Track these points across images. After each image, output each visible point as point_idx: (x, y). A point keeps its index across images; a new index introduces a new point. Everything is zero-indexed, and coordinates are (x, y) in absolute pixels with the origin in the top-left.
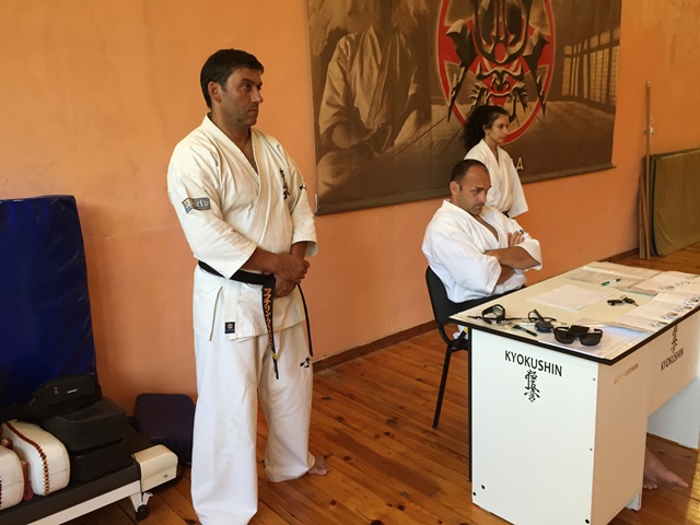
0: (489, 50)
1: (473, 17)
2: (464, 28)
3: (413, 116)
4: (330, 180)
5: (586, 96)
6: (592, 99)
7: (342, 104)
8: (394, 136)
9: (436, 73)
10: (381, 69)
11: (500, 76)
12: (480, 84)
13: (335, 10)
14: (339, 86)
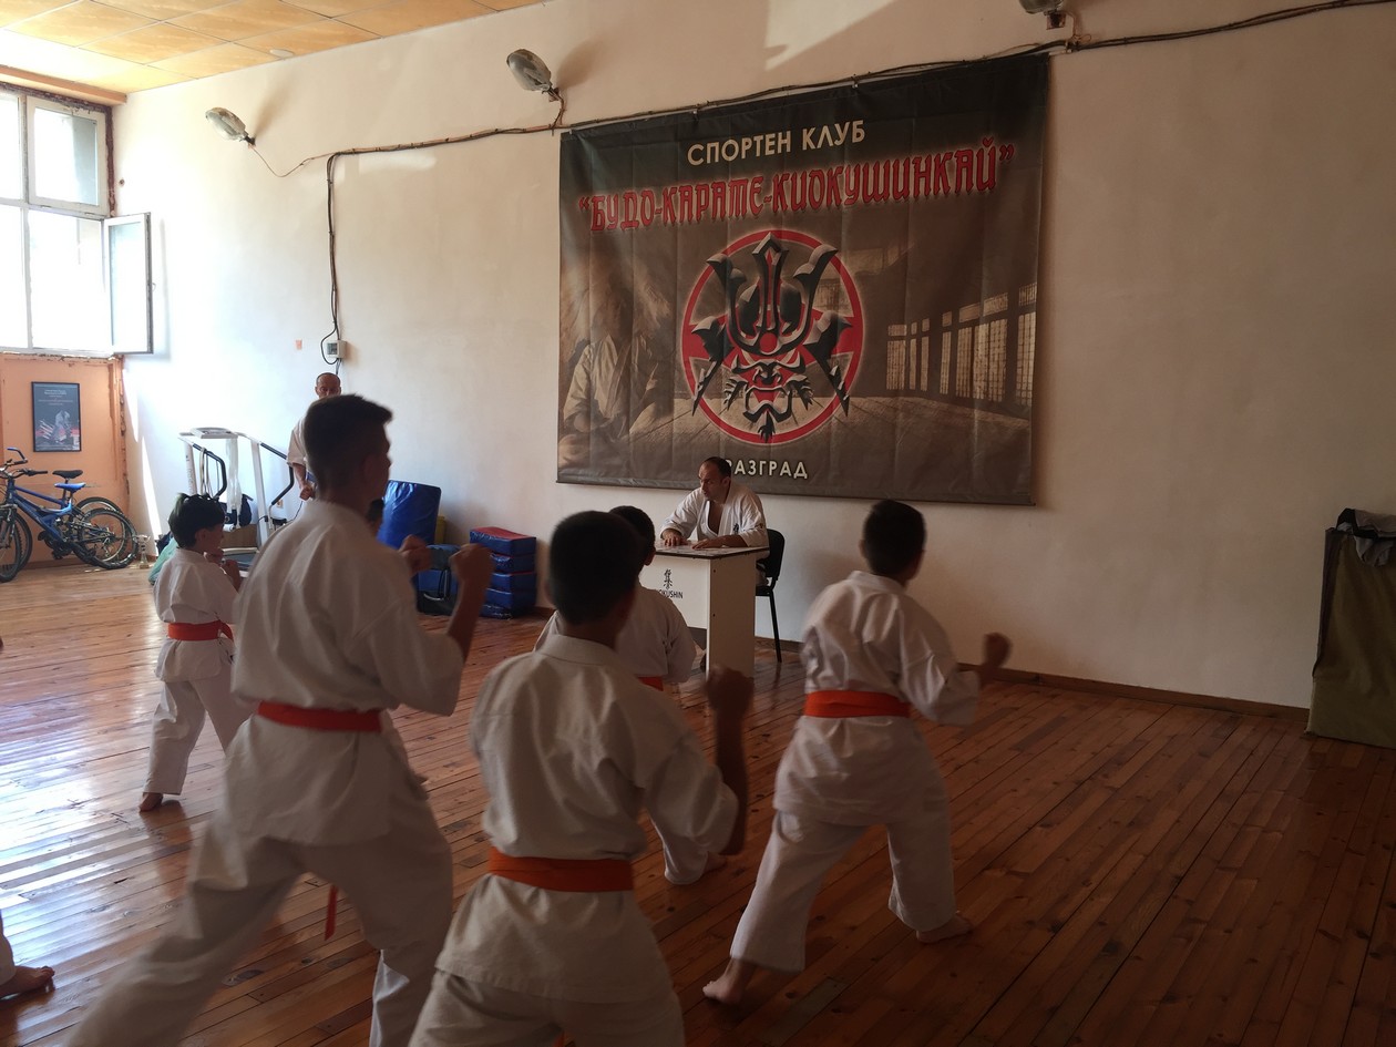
0: (752, 342)
1: (728, 312)
2: (715, 324)
3: (650, 408)
4: (569, 457)
5: (944, 391)
7: (584, 397)
8: (628, 427)
10: (617, 368)
11: (769, 369)
12: (738, 378)
13: (581, 327)
14: (583, 384)
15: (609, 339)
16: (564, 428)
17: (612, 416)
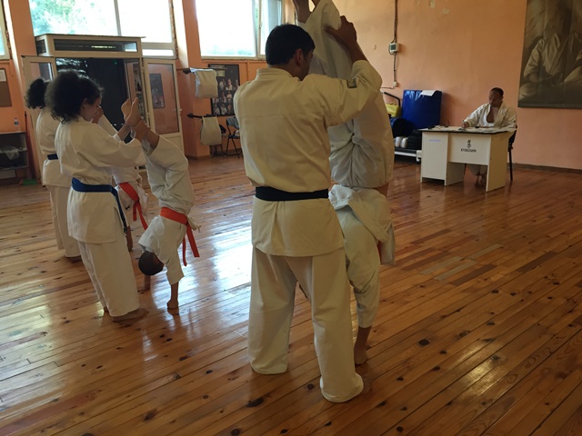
4: (525, 94)
10: (559, 50)
13: (539, 30)
14: (536, 58)
15: (556, 35)
16: (523, 81)
17: (553, 74)
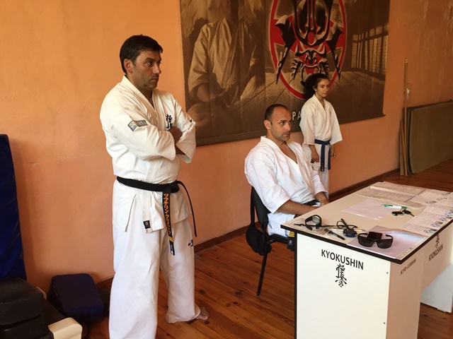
0: (304, 36)
1: (293, 14)
2: (287, 21)
5: (366, 69)
6: (370, 70)
9: (268, 51)
11: (311, 53)
12: (298, 59)
13: (200, 6)
17: (227, 86)
